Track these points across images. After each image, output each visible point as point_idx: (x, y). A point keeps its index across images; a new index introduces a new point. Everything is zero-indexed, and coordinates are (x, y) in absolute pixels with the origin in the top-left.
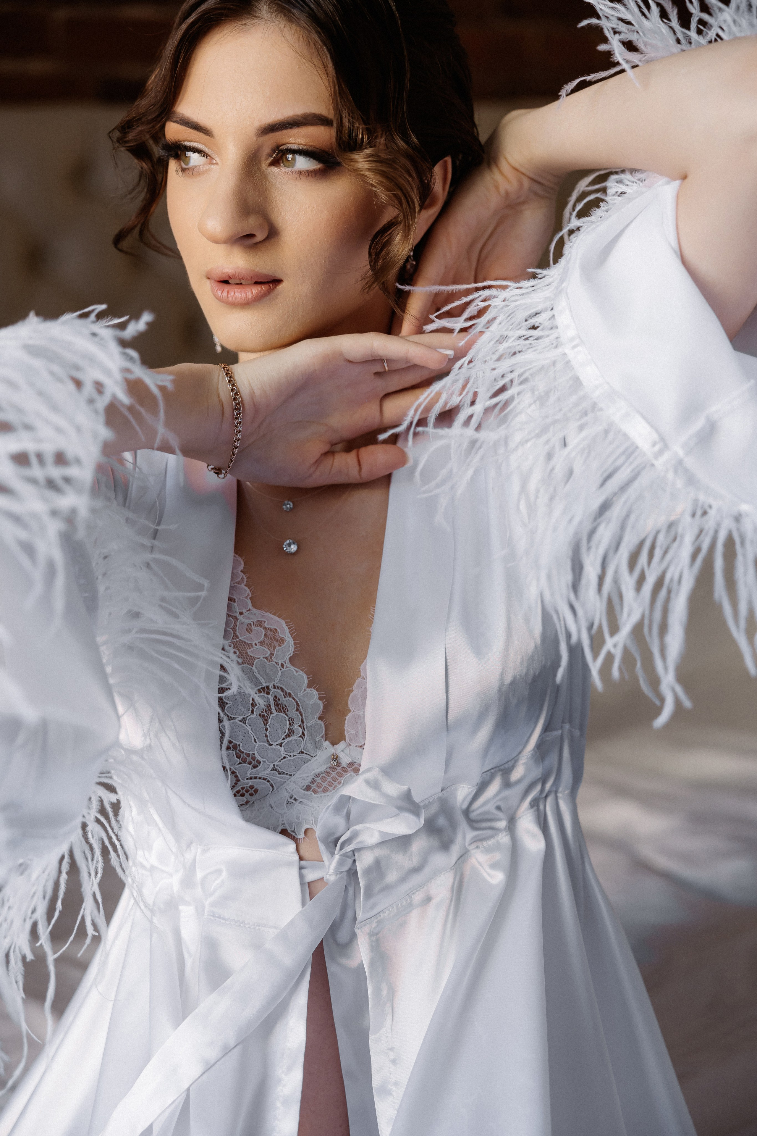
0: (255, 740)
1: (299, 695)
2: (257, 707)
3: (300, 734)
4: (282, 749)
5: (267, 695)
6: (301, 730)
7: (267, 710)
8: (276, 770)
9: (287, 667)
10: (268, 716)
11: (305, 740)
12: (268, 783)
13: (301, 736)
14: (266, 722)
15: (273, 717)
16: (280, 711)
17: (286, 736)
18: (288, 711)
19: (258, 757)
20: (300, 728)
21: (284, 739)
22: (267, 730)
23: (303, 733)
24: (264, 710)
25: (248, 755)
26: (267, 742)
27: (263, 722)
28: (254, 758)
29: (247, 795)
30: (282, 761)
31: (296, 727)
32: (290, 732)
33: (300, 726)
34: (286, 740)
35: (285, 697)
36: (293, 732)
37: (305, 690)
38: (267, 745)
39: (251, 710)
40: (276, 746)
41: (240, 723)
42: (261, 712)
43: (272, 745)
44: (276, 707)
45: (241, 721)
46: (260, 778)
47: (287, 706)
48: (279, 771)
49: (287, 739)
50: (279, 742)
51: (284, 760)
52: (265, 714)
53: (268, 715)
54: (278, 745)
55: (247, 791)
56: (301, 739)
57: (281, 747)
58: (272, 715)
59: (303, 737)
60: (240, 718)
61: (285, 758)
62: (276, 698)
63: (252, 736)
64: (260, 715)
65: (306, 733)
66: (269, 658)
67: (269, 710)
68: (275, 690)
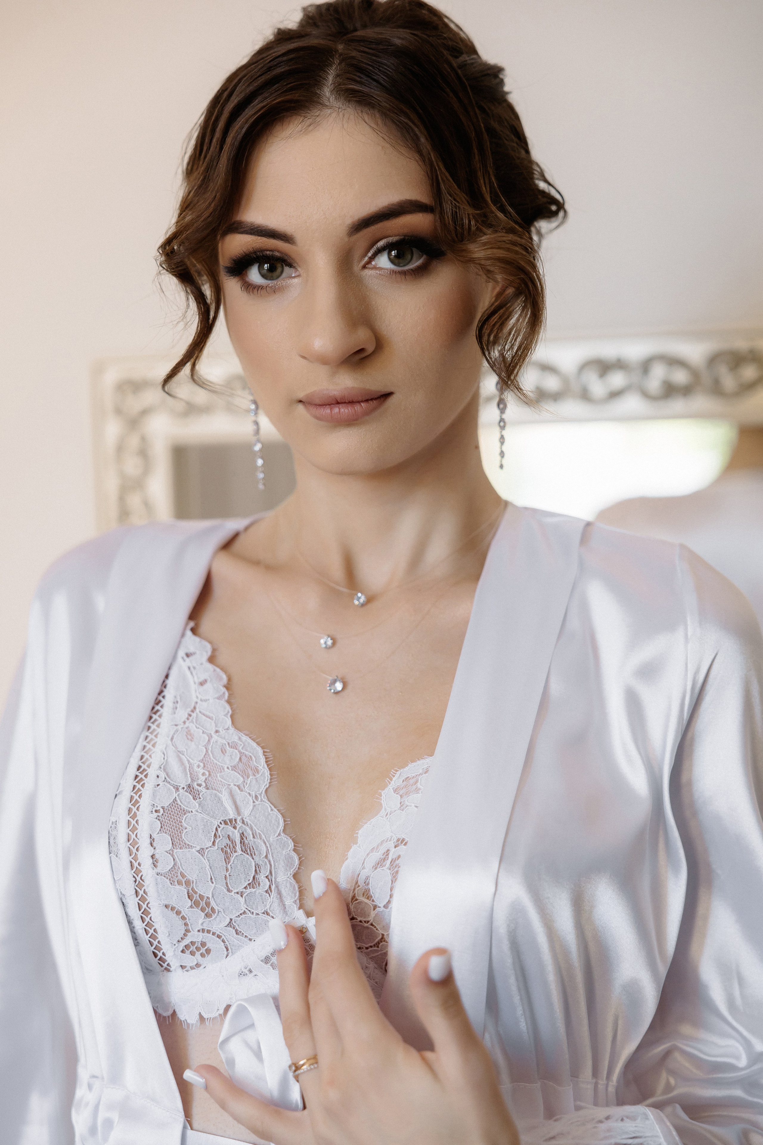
0: (211, 879)
1: (271, 839)
2: (220, 839)
3: (267, 887)
4: (242, 900)
5: (233, 829)
6: (268, 883)
7: (231, 846)
8: (234, 928)
9: (262, 800)
10: (231, 854)
11: (272, 897)
12: (223, 944)
13: (266, 892)
14: (227, 859)
15: (236, 856)
16: (246, 852)
17: (249, 884)
18: (255, 855)
19: (213, 904)
20: (267, 880)
21: (245, 888)
22: (227, 870)
23: (270, 887)
24: (227, 845)
25: (201, 897)
26: (226, 887)
27: (225, 859)
28: (208, 904)
29: (198, 954)
30: (241, 916)
31: (262, 877)
32: (256, 882)
33: (267, 877)
34: (249, 891)
35: (254, 837)
36: (259, 884)
37: (279, 835)
38: (225, 890)
39: (212, 840)
40: (236, 894)
41: (197, 853)
42: (224, 847)
43: (232, 891)
44: (242, 846)
45: (198, 851)
46: (214, 934)
47: (255, 849)
48: (236, 931)
49: (250, 889)
50: (240, 889)
51: (243, 916)
52: (229, 851)
53: (231, 852)
54: (238, 893)
55: (198, 949)
56: (267, 895)
57: (241, 898)
58: (236, 854)
59: (270, 893)
60: (198, 848)
61: (244, 913)
62: (243, 835)
63: (209, 874)
64: (222, 849)
65: (273, 887)
66: (242, 787)
67: (234, 847)
68: (243, 825)
